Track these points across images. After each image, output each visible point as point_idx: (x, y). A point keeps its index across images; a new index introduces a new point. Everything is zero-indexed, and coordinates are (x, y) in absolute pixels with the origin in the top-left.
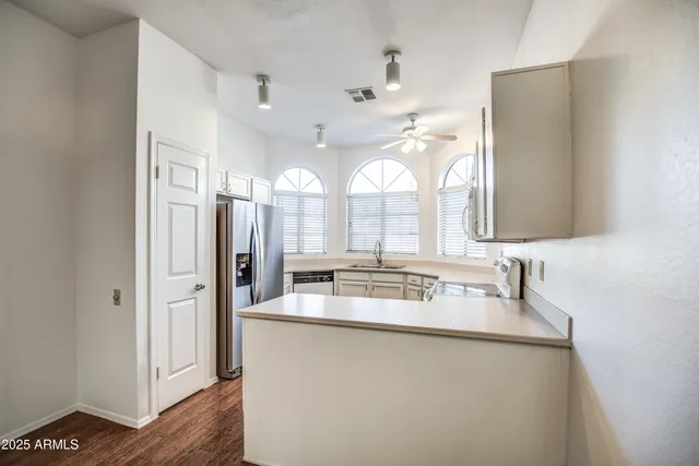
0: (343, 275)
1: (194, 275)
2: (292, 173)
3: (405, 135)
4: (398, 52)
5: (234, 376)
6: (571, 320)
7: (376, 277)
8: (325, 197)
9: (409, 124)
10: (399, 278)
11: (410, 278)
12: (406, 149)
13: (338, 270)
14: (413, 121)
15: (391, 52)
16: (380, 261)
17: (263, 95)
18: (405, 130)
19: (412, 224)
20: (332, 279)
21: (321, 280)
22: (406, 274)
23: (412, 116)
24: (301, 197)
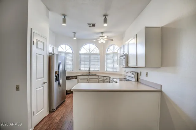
0: (80, 77)
1: (43, 79)
2: (63, 46)
3: (100, 38)
4: (107, 16)
5: (55, 111)
6: (161, 86)
7: (90, 77)
8: (72, 54)
9: (101, 35)
10: (97, 77)
11: (100, 77)
12: (100, 42)
13: (79, 76)
14: (102, 34)
15: (105, 15)
16: (89, 73)
17: (64, 21)
18: (100, 37)
19: (98, 62)
20: (77, 78)
21: (74, 79)
22: (98, 76)
23: (102, 33)
24: (66, 53)
